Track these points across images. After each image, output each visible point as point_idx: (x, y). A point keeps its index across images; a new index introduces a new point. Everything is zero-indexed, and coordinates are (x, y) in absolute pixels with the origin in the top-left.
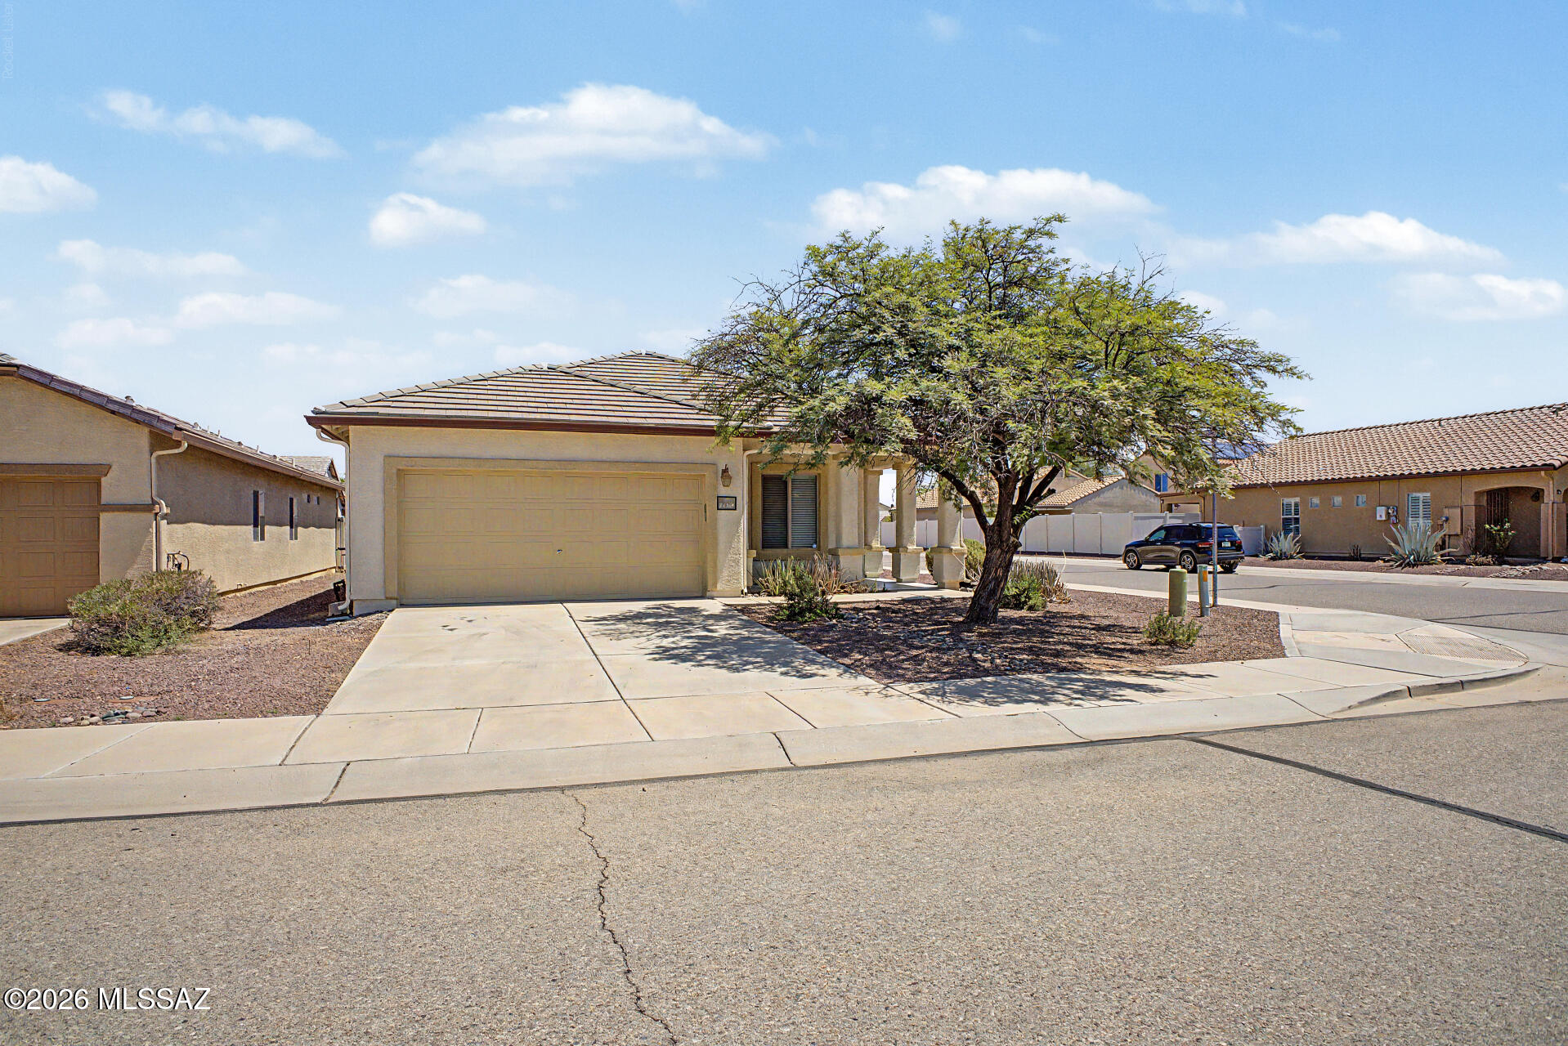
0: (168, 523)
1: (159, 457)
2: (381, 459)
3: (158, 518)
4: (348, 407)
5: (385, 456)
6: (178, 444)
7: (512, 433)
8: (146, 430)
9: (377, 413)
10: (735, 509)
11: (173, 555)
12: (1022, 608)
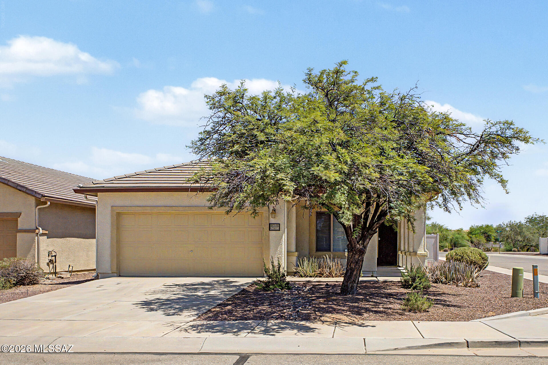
0: (47, 238)
1: (39, 209)
2: (110, 208)
3: (38, 235)
4: (94, 184)
5: (111, 206)
6: (45, 203)
7: (168, 193)
8: (34, 198)
9: (104, 187)
10: (279, 230)
11: (51, 251)
12: (410, 288)
